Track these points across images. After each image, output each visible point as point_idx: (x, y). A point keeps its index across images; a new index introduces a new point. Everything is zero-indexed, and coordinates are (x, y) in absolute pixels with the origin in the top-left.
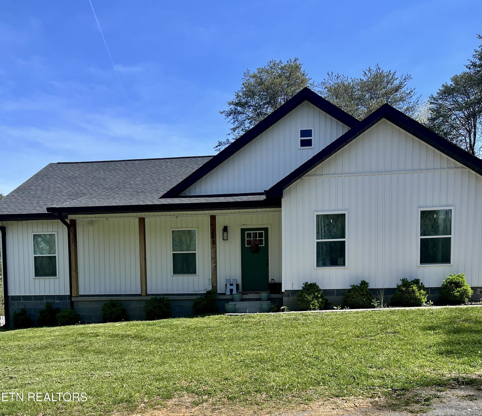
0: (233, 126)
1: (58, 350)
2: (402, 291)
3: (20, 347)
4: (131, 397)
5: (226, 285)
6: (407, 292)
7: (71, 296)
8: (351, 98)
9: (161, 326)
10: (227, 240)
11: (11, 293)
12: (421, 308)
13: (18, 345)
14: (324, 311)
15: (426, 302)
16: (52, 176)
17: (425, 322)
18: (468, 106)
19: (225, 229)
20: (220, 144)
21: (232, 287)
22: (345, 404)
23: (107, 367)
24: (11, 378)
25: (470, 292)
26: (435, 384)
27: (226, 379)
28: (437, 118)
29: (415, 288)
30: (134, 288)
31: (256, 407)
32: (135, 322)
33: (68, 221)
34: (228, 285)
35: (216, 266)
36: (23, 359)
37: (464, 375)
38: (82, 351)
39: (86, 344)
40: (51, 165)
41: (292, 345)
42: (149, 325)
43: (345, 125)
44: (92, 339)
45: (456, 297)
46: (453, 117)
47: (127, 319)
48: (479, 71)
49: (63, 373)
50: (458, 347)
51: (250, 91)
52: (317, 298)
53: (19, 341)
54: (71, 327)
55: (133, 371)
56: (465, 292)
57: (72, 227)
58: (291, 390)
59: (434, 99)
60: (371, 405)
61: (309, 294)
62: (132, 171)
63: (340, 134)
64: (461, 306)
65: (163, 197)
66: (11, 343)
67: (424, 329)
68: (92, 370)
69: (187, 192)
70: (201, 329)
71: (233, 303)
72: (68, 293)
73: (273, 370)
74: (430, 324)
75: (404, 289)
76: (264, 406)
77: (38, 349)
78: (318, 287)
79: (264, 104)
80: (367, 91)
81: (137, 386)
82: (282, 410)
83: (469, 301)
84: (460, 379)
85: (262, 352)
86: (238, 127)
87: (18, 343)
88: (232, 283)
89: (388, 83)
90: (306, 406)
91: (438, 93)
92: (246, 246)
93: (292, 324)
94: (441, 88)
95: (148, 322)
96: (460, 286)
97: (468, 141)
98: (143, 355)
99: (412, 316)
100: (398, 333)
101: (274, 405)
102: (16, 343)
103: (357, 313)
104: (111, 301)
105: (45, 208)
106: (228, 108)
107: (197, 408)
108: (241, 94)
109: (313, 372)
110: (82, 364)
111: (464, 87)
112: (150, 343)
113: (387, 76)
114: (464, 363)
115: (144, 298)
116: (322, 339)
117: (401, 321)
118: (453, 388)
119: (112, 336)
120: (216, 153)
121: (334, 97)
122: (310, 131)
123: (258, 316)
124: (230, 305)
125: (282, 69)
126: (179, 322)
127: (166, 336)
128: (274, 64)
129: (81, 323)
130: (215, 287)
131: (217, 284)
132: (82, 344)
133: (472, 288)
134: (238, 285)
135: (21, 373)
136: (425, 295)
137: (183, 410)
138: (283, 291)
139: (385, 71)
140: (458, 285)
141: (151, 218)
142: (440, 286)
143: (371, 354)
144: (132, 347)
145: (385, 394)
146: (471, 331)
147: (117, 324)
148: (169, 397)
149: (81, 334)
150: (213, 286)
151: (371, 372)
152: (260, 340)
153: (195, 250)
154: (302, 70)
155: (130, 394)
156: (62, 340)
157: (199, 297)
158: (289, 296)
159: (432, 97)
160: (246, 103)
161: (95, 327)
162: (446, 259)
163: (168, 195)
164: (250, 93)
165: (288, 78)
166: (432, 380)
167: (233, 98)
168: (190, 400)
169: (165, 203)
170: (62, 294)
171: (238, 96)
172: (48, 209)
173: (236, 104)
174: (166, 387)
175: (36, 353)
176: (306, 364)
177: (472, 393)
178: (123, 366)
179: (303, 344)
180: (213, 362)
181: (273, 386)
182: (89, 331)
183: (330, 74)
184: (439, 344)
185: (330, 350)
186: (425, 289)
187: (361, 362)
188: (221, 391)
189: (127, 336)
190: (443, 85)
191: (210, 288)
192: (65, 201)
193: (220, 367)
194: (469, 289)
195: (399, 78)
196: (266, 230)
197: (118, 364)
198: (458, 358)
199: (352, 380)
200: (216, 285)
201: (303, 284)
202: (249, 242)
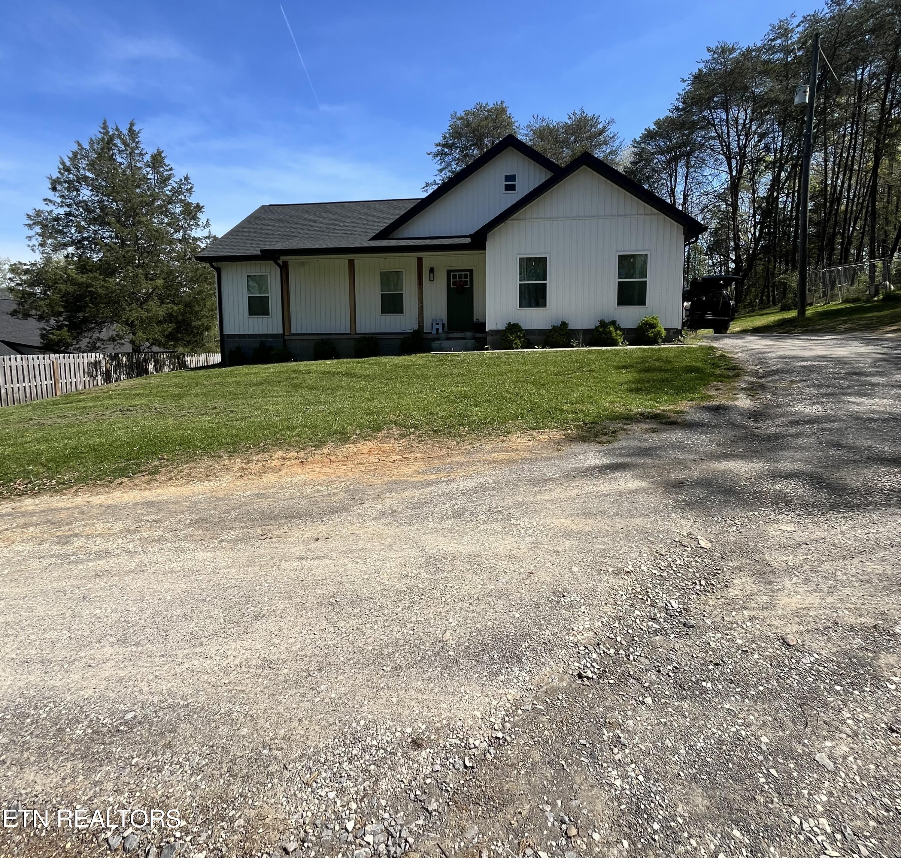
0: (439, 167)
1: (273, 386)
2: (600, 332)
3: (238, 383)
4: (344, 429)
5: (432, 324)
6: (605, 332)
7: (283, 334)
8: (556, 141)
9: (369, 364)
10: (433, 280)
11: (227, 332)
12: (616, 347)
13: (236, 381)
14: (525, 350)
15: (622, 343)
16: (264, 218)
17: (619, 361)
18: (669, 150)
19: (432, 270)
20: (427, 185)
21: (437, 327)
22: (541, 436)
23: (321, 402)
24: (232, 412)
25: (664, 333)
26: (623, 418)
27: (432, 414)
28: (640, 162)
29: (612, 329)
30: (343, 326)
31: (458, 439)
32: (345, 360)
33: (280, 262)
34: (434, 324)
35: (422, 306)
36: (240, 394)
37: (650, 410)
38: (296, 387)
39: (300, 381)
40: (263, 207)
41: (494, 382)
42: (358, 362)
43: (547, 171)
44: (305, 376)
45: (650, 337)
46: (655, 161)
47: (338, 357)
48: (681, 115)
49: (280, 407)
50: (647, 385)
51: (457, 133)
52: (519, 337)
53: (236, 377)
54: (284, 364)
55: (345, 406)
56: (659, 333)
57: (284, 269)
58: (491, 424)
59: (637, 143)
60: (563, 437)
61: (512, 334)
62: (342, 213)
63: (544, 180)
64: (654, 347)
65: (372, 239)
66: (229, 380)
67: (618, 368)
68: (307, 404)
69: (395, 234)
70: (409, 366)
71: (439, 342)
72: (281, 332)
73: (476, 406)
74: (624, 364)
75: (601, 330)
76: (466, 438)
77: (255, 385)
78: (520, 327)
79: (471, 145)
80: (572, 134)
81: (348, 419)
82: (483, 441)
83: (662, 342)
84: (646, 414)
85: (465, 389)
86: (445, 168)
87: (236, 379)
88: (438, 322)
89: (592, 126)
90: (505, 438)
91: (640, 137)
92: (452, 287)
93: (494, 362)
94: (644, 132)
95: (357, 360)
96: (654, 328)
97: (669, 184)
98: (354, 391)
99: (607, 355)
100: (593, 371)
101: (475, 437)
102: (233, 379)
103: (557, 352)
104: (322, 339)
105: (259, 249)
106: (435, 150)
107: (405, 439)
108: (447, 135)
109: (512, 409)
110: (297, 399)
111: (667, 131)
112: (360, 379)
113: (592, 119)
114: (651, 399)
115: (353, 337)
116: (523, 377)
117: (597, 360)
118: (639, 421)
119: (324, 373)
120: (424, 195)
121: (540, 140)
122: (514, 176)
123: (462, 354)
124: (436, 344)
125: (488, 111)
126: (386, 360)
127: (375, 374)
128: (481, 107)
129: (294, 361)
130: (421, 326)
131: (423, 323)
132: (295, 381)
133: (666, 329)
134: (443, 325)
135: (240, 407)
136: (621, 335)
137: (392, 441)
138: (487, 330)
139: (589, 115)
140: (652, 326)
141: (360, 260)
142: (635, 327)
143: (567, 391)
144: (343, 384)
145: (576, 427)
146: (661, 370)
147: (328, 362)
148: (379, 430)
149: (294, 372)
150: (419, 326)
151: (565, 407)
152: (464, 378)
153: (402, 290)
154: (508, 113)
155: (343, 426)
156: (276, 377)
157: (406, 335)
158: (492, 335)
159: (635, 141)
160: (453, 144)
161: (307, 365)
162: (642, 301)
163: (377, 237)
164: (456, 134)
165: (494, 121)
166: (621, 414)
167: (439, 139)
168: (398, 432)
169: (374, 245)
170: (275, 332)
171: (445, 138)
172: (262, 251)
173: (443, 146)
174: (376, 420)
175: (253, 388)
176: (506, 400)
177: (654, 427)
178: (335, 401)
179: (505, 381)
180: (419, 398)
181: (475, 420)
182: (302, 368)
183: (536, 117)
184: (630, 382)
185: (529, 386)
186: (621, 330)
187: (557, 398)
188: (427, 424)
189: (339, 373)
190: (646, 129)
191: (416, 327)
192: (277, 242)
193: (426, 402)
194: (663, 330)
195: (603, 122)
196: (471, 271)
197: (330, 399)
198: (646, 395)
199: (548, 414)
201: (507, 324)
202: (455, 283)
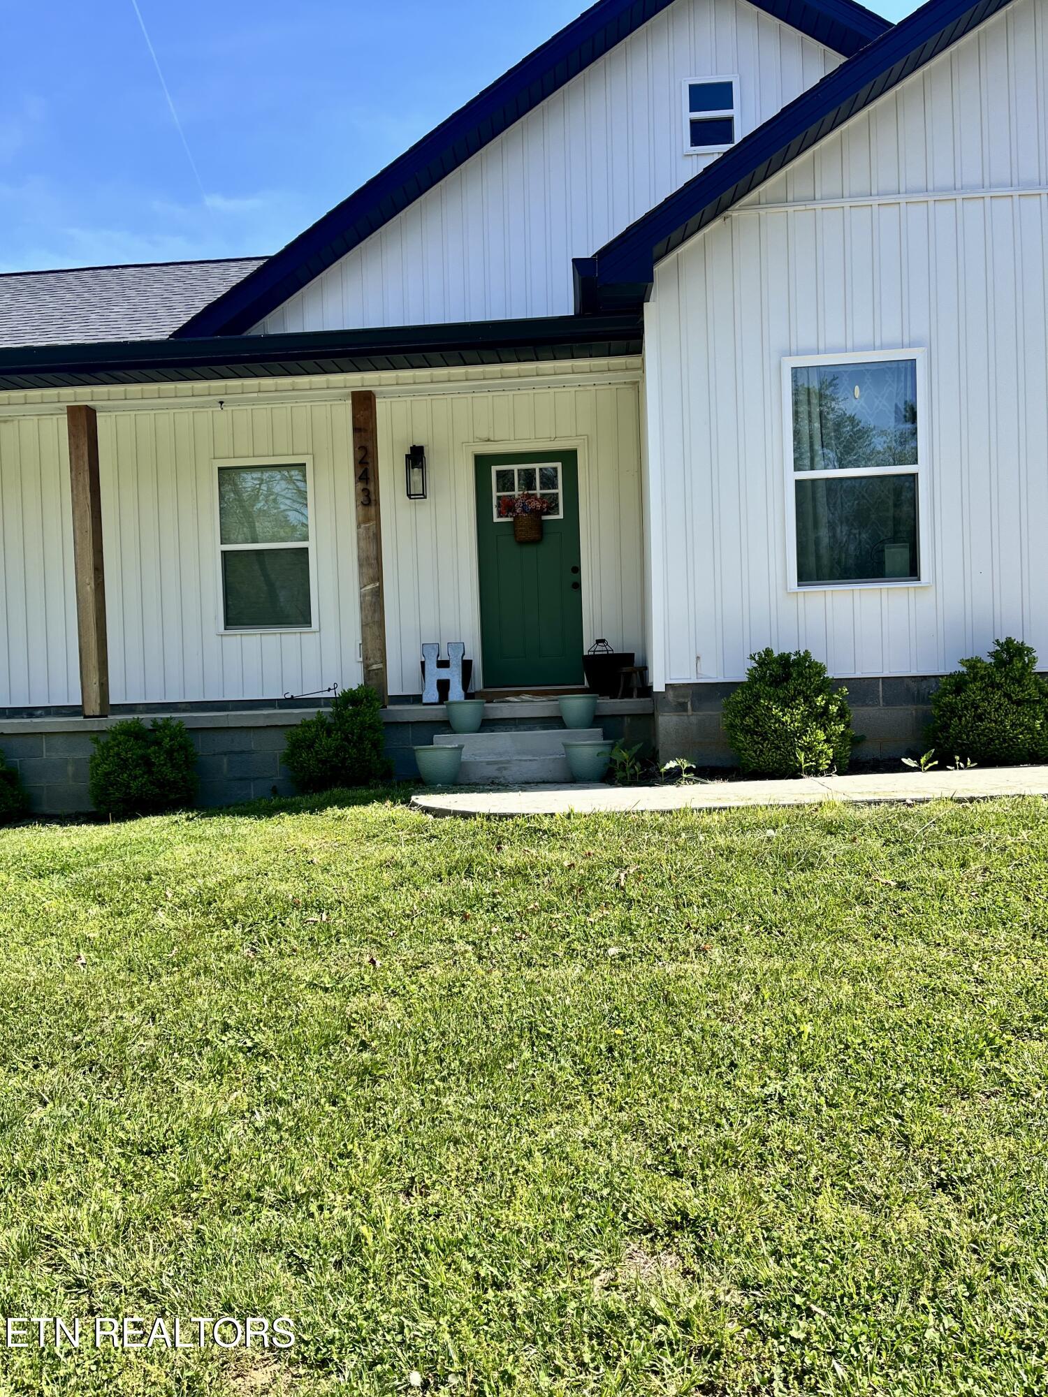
5: (423, 664)
10: (424, 496)
19: (416, 457)
21: (444, 674)
34: (431, 666)
35: (378, 593)
52: (822, 717)
61: (786, 703)
71: (452, 740)
78: (819, 670)
88: (444, 657)
92: (496, 520)
115: (94, 725)
124: (436, 753)
130: (375, 674)
131: (384, 661)
134: (467, 666)
138: (658, 686)
150: (368, 673)
153: (305, 537)
158: (682, 707)
191: (353, 679)
196: (569, 458)
200: (380, 666)
201: (752, 658)
202: (507, 506)
